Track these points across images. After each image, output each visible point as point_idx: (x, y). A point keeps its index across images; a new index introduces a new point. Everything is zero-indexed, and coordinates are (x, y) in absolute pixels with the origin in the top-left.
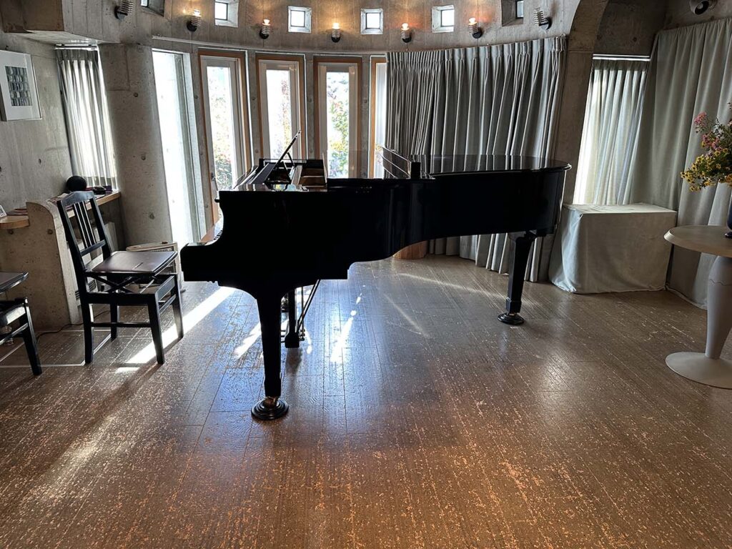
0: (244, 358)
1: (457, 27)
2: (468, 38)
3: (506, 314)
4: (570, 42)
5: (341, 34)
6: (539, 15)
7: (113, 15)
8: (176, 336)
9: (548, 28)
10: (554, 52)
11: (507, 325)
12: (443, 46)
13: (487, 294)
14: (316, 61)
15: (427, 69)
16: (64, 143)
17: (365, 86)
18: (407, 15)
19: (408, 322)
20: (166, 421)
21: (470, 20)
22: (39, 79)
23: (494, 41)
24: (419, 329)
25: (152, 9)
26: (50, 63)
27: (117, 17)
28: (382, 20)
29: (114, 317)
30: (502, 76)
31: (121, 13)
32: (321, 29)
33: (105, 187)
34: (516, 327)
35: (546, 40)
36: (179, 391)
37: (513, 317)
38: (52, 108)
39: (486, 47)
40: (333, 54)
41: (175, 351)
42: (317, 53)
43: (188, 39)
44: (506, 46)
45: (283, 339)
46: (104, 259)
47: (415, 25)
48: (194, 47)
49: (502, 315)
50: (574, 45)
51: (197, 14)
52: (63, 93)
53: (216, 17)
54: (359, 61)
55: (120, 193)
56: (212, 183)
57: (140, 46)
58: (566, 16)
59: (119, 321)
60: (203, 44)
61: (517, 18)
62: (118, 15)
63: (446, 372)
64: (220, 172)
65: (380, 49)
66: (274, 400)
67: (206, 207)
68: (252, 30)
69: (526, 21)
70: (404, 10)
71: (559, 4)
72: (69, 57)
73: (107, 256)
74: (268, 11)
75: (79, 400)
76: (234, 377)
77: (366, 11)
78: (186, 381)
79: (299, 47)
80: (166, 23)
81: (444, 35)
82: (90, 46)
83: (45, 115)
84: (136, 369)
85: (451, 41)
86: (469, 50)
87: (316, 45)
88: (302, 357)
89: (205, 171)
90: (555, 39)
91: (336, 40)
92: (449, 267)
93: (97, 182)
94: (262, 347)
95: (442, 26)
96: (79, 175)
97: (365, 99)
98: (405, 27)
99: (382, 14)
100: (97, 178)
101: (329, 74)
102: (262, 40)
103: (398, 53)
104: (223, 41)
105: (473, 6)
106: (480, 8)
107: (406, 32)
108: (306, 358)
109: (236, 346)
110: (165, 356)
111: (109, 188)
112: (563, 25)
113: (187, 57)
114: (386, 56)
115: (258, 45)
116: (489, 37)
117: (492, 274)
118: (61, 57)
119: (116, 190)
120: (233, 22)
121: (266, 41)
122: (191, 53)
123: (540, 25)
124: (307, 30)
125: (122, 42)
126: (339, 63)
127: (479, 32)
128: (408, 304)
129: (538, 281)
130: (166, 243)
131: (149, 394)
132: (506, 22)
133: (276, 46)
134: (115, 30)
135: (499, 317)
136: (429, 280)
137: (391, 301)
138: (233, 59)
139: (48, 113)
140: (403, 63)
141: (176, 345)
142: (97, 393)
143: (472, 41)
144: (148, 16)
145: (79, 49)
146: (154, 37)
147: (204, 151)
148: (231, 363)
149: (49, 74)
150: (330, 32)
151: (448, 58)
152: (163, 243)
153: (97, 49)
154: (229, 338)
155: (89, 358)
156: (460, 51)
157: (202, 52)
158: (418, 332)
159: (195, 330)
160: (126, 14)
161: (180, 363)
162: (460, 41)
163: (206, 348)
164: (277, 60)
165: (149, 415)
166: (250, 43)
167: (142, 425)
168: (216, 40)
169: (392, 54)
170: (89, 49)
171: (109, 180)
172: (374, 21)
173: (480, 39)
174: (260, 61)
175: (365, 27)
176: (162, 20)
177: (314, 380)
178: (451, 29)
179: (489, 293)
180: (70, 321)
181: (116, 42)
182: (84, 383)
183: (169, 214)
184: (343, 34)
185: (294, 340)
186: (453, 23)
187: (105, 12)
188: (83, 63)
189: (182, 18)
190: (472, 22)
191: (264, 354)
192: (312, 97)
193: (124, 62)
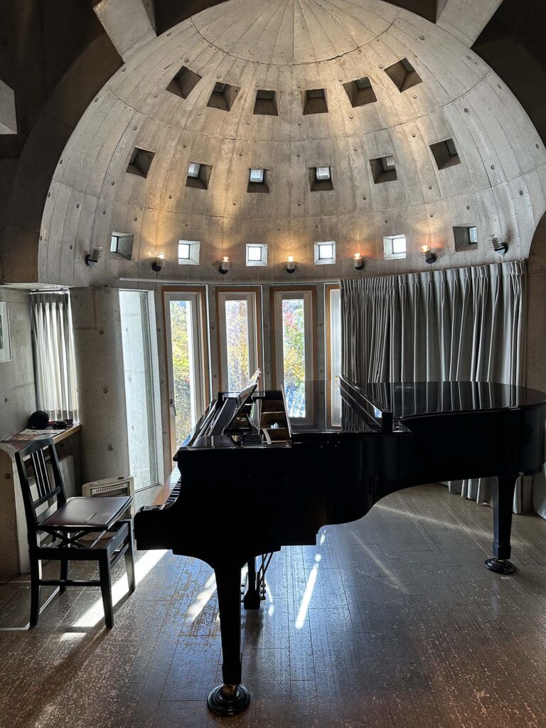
0: (199, 620)
1: (409, 254)
2: (422, 263)
3: (493, 559)
4: (530, 266)
5: (295, 266)
6: (495, 241)
7: (84, 263)
8: (127, 590)
9: (505, 252)
10: (514, 276)
11: (497, 575)
12: (396, 271)
13: (468, 530)
14: (272, 290)
15: (381, 294)
16: (31, 379)
17: (320, 310)
18: (359, 246)
19: (382, 570)
20: (111, 713)
21: (423, 247)
22: (12, 323)
23: (448, 266)
24: (394, 580)
25: (121, 254)
26: (25, 307)
27: (87, 264)
28: (334, 251)
29: (64, 573)
30: (460, 300)
31: (92, 261)
32: (276, 262)
33: (67, 420)
34: (507, 578)
35: (504, 265)
36: (127, 668)
37: (503, 564)
38: (22, 347)
39: (441, 272)
40: (287, 283)
41: (125, 610)
42: (272, 283)
43: (153, 278)
44: (461, 270)
45: (242, 597)
46: (58, 508)
47: (367, 253)
48: (158, 285)
49: (490, 561)
50: (533, 268)
51: (162, 257)
52: (33, 333)
53: (179, 256)
54: (313, 289)
55: (80, 426)
56: (171, 409)
57: (107, 288)
58: (522, 242)
59: (69, 579)
60: (165, 282)
61: (470, 243)
62: (89, 262)
63: (435, 646)
64: (178, 389)
65: (332, 277)
66: (234, 687)
67: (164, 433)
68: (213, 267)
69: (481, 247)
70: (356, 241)
71: (514, 230)
72: (41, 301)
73: (62, 504)
74: (227, 249)
75: (18, 679)
76: (187, 649)
77: (319, 243)
78: (135, 653)
79: (256, 279)
80: (133, 266)
81: (396, 261)
82: (61, 290)
83: (15, 356)
84: (83, 634)
85: (403, 266)
86: (423, 275)
87: (273, 276)
88: (264, 621)
89: (165, 398)
90: (514, 264)
91: (291, 271)
92: (420, 495)
93: (59, 416)
94: (218, 606)
95: (393, 253)
96: (43, 410)
97: (319, 322)
98: (357, 256)
99: (334, 246)
100: (59, 411)
101: (284, 301)
102: (221, 275)
103: (352, 281)
104: (185, 279)
105: (424, 234)
106: (432, 236)
107: (359, 261)
108: (268, 623)
109: (190, 604)
110: (115, 616)
111: (70, 422)
112: (521, 248)
113: (151, 294)
114: (339, 283)
115: (217, 279)
116: (443, 262)
117: (469, 504)
118: (34, 301)
119: (76, 423)
120: (195, 260)
121: (225, 275)
122: (156, 290)
123: (496, 250)
124: (264, 263)
125: (91, 286)
126: (293, 291)
127: (432, 257)
128: (378, 545)
129: (523, 512)
130: (123, 478)
131: (94, 672)
132: (459, 247)
133: (234, 280)
134: (84, 275)
135: (486, 563)
136: (398, 511)
137: (359, 541)
138: (195, 293)
139: (18, 353)
140: (356, 289)
141: (127, 601)
142: (40, 670)
143: (425, 266)
144: (117, 260)
145: (52, 293)
146: (121, 279)
147: (164, 379)
148: (185, 629)
149: (23, 318)
150: (285, 265)
151: (402, 283)
152: (120, 478)
153: (68, 292)
154: (182, 592)
155: (34, 619)
156: (413, 275)
157: (166, 288)
158: (395, 585)
159: (147, 580)
160: (96, 261)
161: (129, 628)
162: (413, 267)
163: (158, 606)
164: (235, 292)
165: (92, 704)
166: (211, 278)
167: (84, 719)
168: (179, 277)
169: (345, 281)
170: (60, 293)
171: (71, 413)
172: (326, 252)
173: (433, 264)
174: (219, 293)
175: (318, 258)
176: (128, 263)
177: (278, 656)
178: (403, 256)
179: (469, 530)
180: (20, 571)
181: (85, 286)
182: (25, 655)
183: (127, 445)
184: (297, 265)
185: (255, 598)
186: (405, 250)
187: (77, 260)
188: (54, 305)
189: (147, 260)
190: (425, 249)
191: (221, 617)
192: (268, 323)
193: (93, 303)
